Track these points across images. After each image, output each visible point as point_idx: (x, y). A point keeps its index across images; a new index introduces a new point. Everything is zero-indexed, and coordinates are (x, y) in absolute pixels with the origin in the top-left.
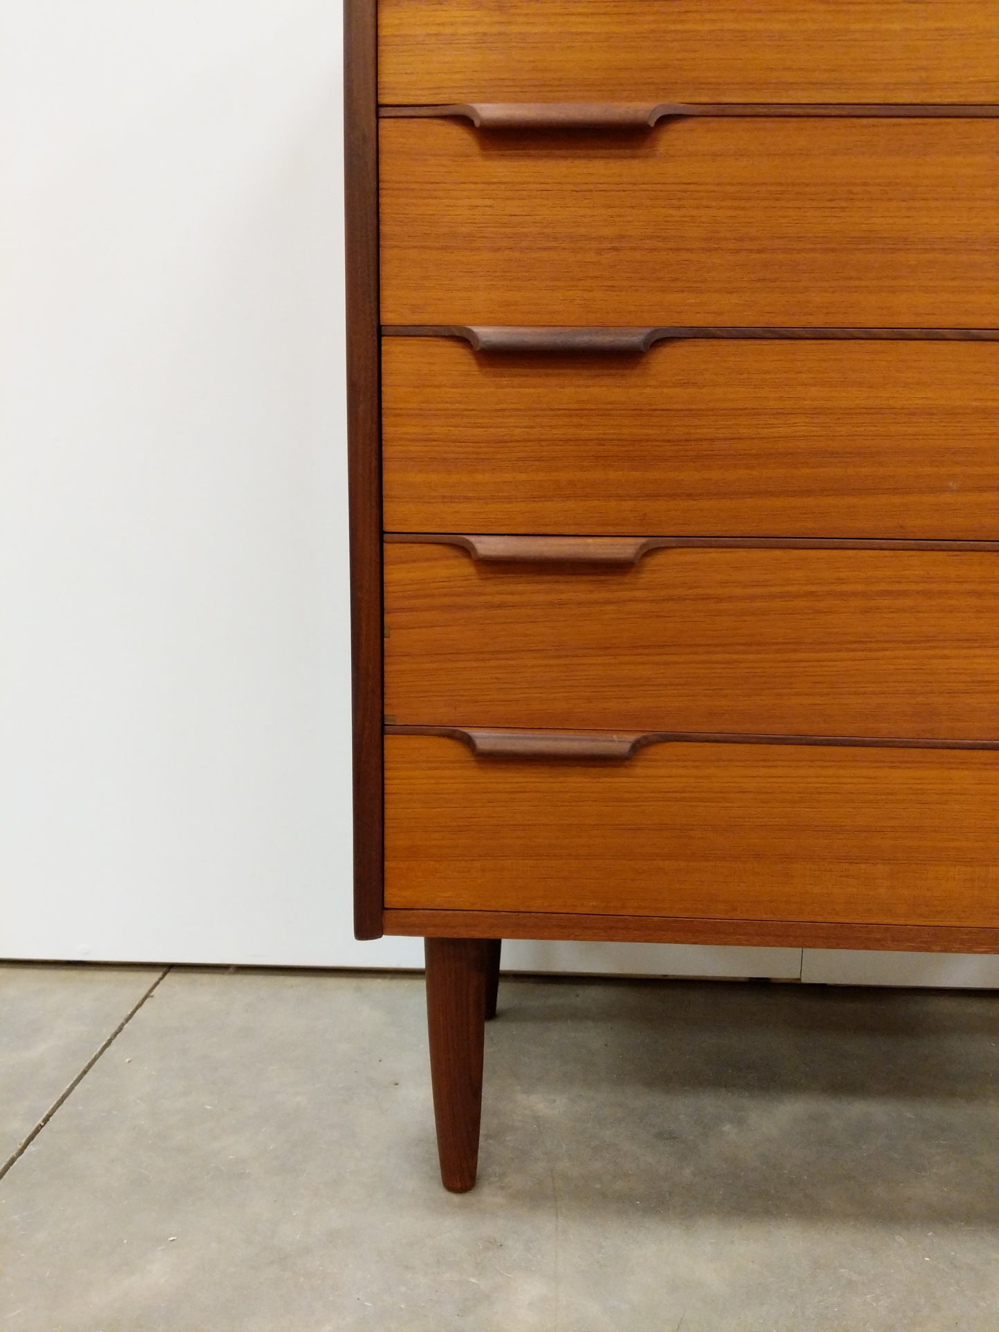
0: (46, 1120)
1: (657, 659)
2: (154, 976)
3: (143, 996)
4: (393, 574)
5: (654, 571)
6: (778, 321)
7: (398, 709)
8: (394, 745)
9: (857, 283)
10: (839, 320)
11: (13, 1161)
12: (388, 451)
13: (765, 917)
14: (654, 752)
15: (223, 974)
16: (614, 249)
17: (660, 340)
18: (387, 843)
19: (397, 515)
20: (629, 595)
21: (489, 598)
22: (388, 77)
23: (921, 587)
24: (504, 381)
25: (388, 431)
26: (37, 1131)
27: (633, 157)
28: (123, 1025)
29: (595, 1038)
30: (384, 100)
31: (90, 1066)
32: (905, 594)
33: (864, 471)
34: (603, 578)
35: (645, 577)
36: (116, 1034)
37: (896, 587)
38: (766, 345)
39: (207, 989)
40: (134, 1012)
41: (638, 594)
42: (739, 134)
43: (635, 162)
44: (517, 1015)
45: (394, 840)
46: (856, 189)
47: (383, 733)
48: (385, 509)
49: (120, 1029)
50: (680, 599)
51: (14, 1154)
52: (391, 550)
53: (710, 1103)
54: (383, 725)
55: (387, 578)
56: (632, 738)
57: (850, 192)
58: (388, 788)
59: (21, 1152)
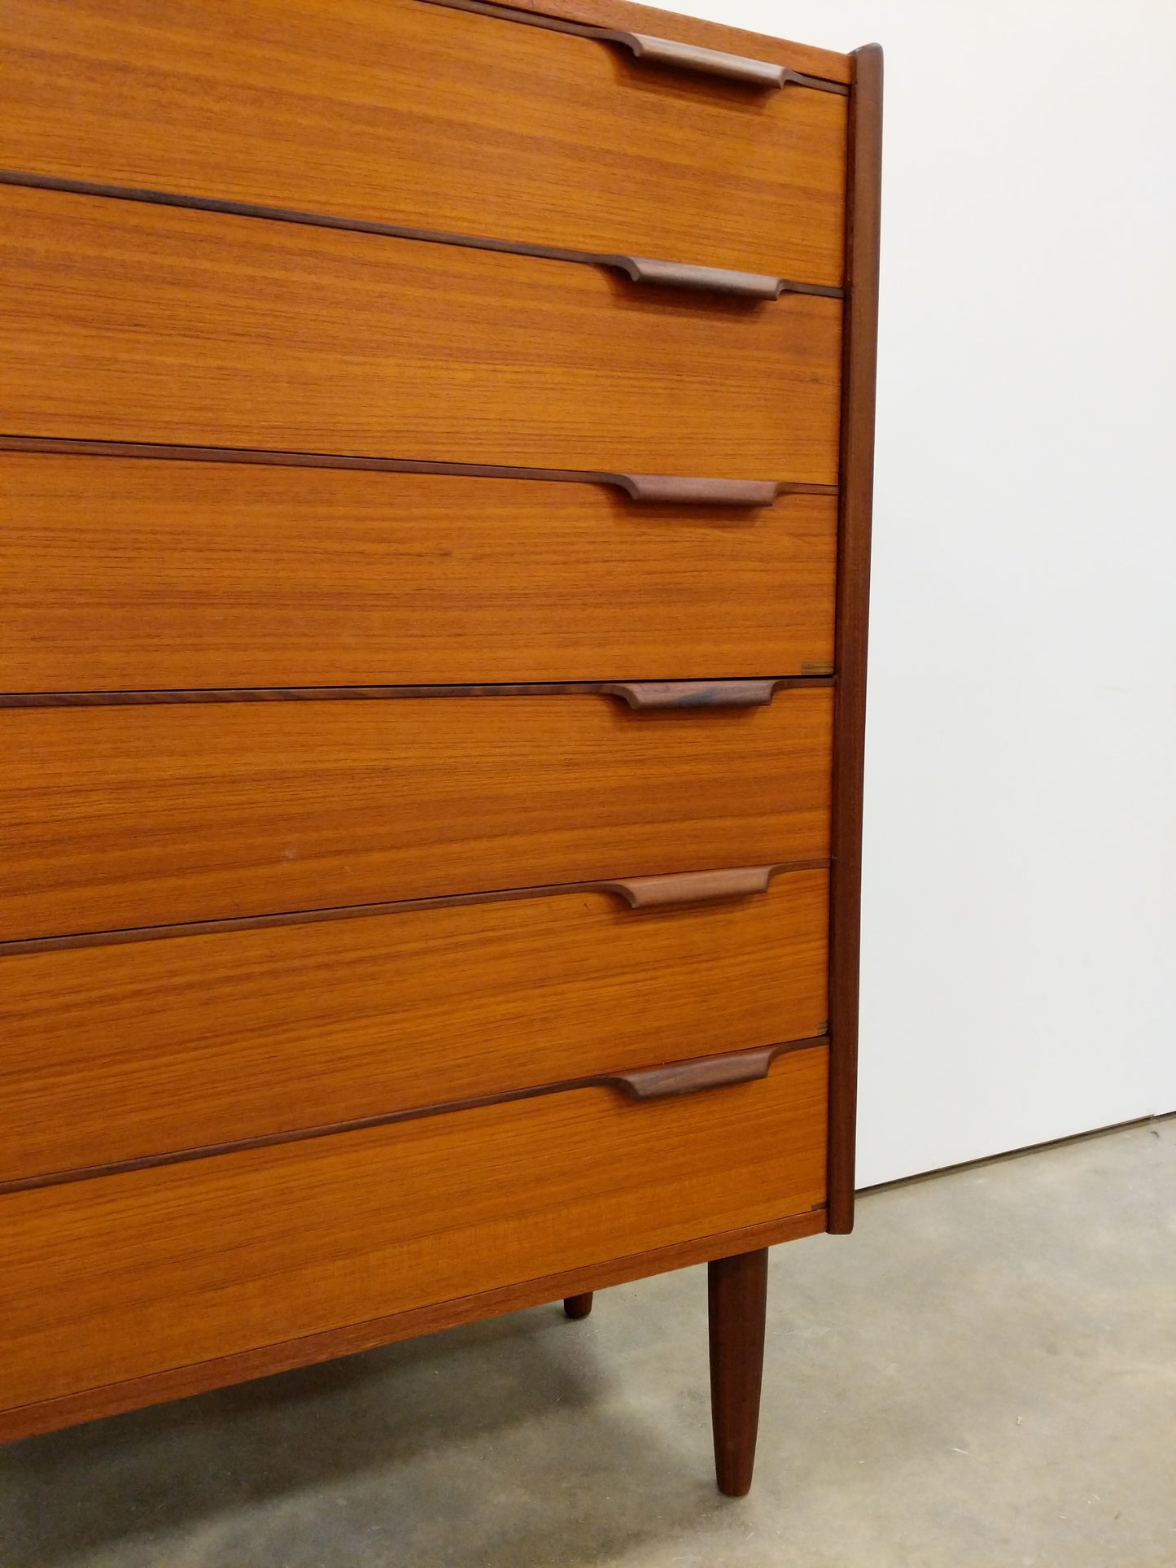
9: (156, 641)
10: (137, 682)
13: (118, 1378)
23: (265, 967)
32: (247, 977)
33: (187, 847)
37: (238, 971)
46: (143, 538)
57: (137, 541)
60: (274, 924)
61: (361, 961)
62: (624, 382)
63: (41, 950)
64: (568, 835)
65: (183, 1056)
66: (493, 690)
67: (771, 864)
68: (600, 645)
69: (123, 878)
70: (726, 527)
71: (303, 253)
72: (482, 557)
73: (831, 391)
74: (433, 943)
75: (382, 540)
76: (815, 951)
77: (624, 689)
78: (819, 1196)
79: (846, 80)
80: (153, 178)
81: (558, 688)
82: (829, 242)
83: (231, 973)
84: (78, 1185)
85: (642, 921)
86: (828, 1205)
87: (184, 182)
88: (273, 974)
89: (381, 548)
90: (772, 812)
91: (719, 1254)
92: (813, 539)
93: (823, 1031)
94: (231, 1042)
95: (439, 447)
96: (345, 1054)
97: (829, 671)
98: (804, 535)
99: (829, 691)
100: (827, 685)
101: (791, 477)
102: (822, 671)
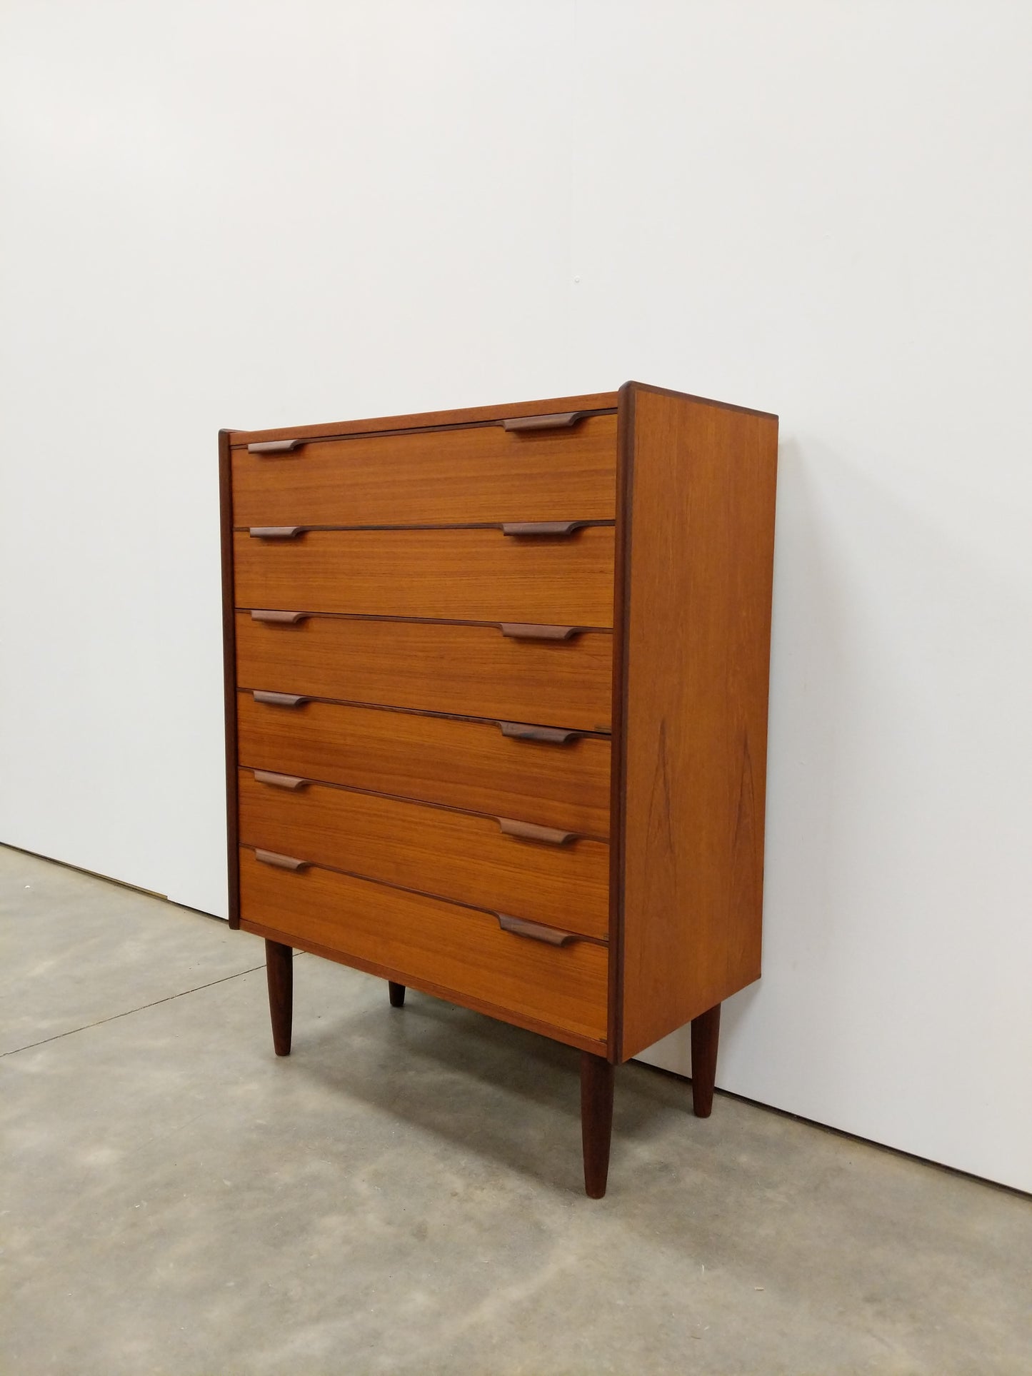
0: (193, 990)
1: (310, 830)
4: (241, 782)
5: (310, 793)
7: (243, 837)
8: (245, 851)
11: (166, 1000)
13: (345, 952)
14: (312, 871)
16: (295, 665)
18: (241, 891)
20: (301, 801)
22: (238, 598)
24: (265, 712)
26: (185, 993)
27: (297, 631)
30: (236, 607)
31: (230, 977)
35: (308, 794)
36: (256, 969)
41: (303, 802)
47: (238, 845)
48: (239, 756)
50: (328, 808)
51: (170, 997)
52: (240, 773)
54: (238, 843)
55: (239, 784)
56: (300, 862)
58: (241, 869)
65: (363, 839)
67: (567, 831)
72: (454, 659)
73: (612, 577)
74: (434, 823)
76: (603, 890)
78: (605, 1035)
79: (617, 405)
82: (612, 496)
84: (336, 874)
86: (607, 1043)
90: (579, 804)
93: (607, 938)
97: (610, 732)
98: (597, 655)
99: (609, 743)
100: (608, 740)
101: (589, 624)
102: (606, 731)
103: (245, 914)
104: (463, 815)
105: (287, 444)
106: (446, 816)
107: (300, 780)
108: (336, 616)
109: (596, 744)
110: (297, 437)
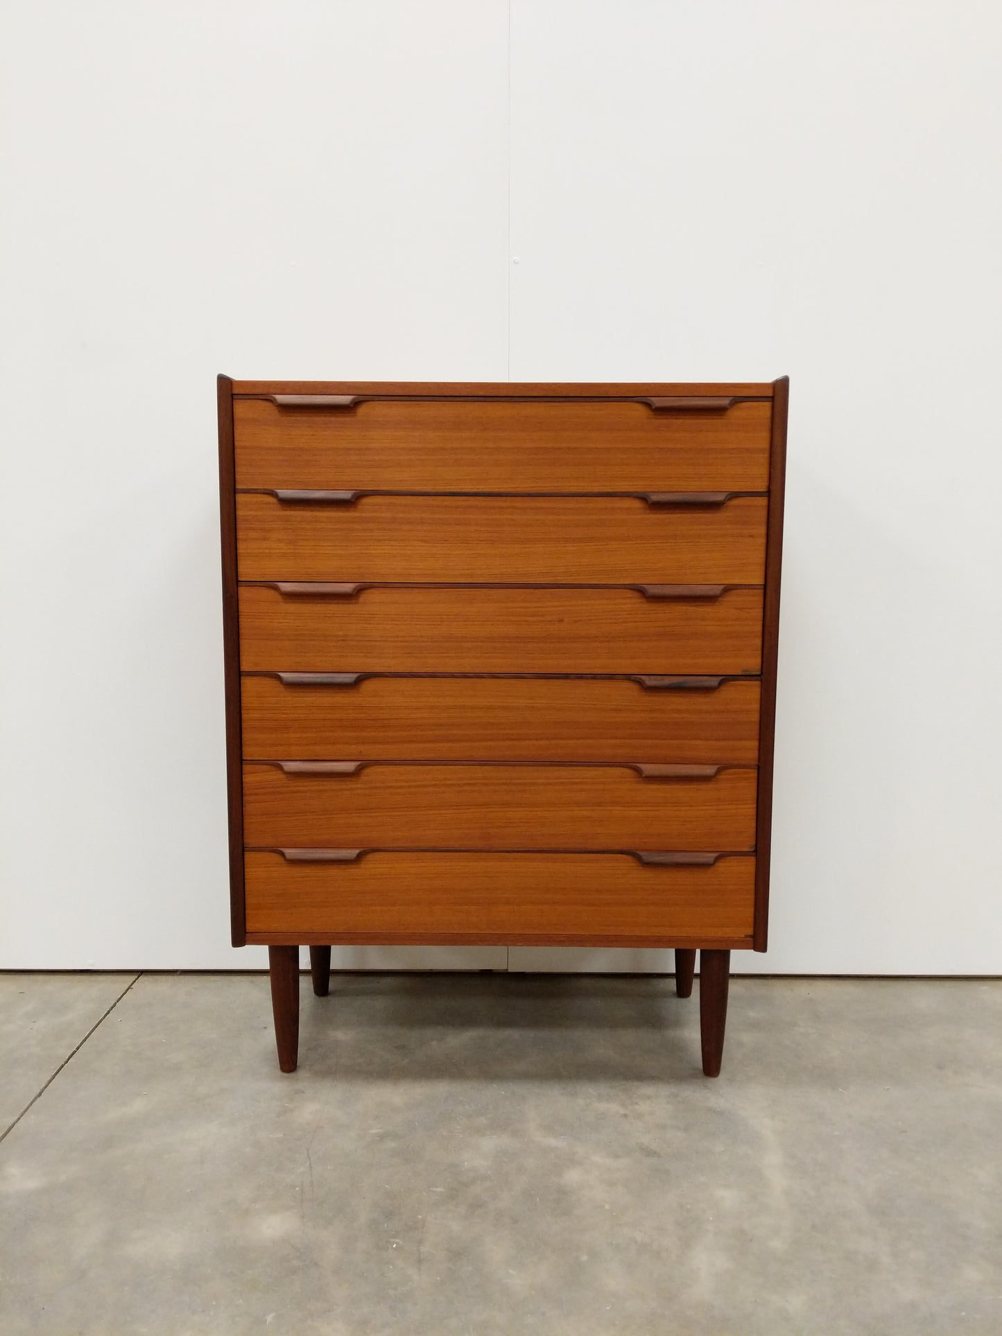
0: (78, 1048)
1: (368, 814)
2: (133, 978)
3: (127, 988)
4: (247, 779)
5: (366, 776)
6: (415, 670)
7: (250, 840)
8: (249, 857)
9: (446, 655)
10: (441, 670)
11: (62, 1066)
12: (244, 725)
13: (423, 931)
14: (371, 857)
15: (174, 975)
16: (343, 640)
17: (364, 677)
18: (247, 902)
19: (249, 752)
20: (355, 786)
21: (291, 789)
22: (241, 569)
23: (482, 781)
24: (296, 694)
25: (244, 716)
26: (73, 1054)
27: (350, 603)
28: (116, 1003)
29: (379, 1004)
30: (240, 579)
31: (98, 1024)
32: (474, 784)
33: (455, 732)
34: (343, 779)
35: (363, 778)
36: (112, 1008)
37: (471, 782)
38: (410, 680)
39: (164, 983)
40: (122, 996)
41: (359, 786)
42: (395, 596)
43: (351, 606)
44: (340, 993)
45: (250, 900)
46: (445, 617)
47: (243, 851)
48: (243, 749)
49: (115, 1005)
50: (379, 788)
51: (63, 1063)
52: (246, 768)
53: (429, 1032)
54: (243, 848)
55: (244, 780)
56: (357, 851)
57: (441, 618)
58: (247, 877)
59: (67, 1062)
60: (486, 765)
61: (520, 784)
62: (649, 545)
63: (391, 765)
64: (612, 741)
65: (451, 811)
66: (580, 677)
67: (716, 764)
68: (632, 658)
69: (431, 742)
70: (700, 606)
71: (508, 507)
72: (576, 622)
73: (762, 541)
74: (550, 781)
75: (533, 616)
76: (750, 809)
77: (641, 679)
78: (750, 931)
79: (771, 395)
80: (449, 487)
81: (611, 677)
82: (763, 471)
83: (468, 782)
84: (409, 854)
85: (652, 783)
86: (754, 936)
87: (463, 487)
88: (484, 784)
89: (534, 619)
90: (723, 740)
91: (681, 947)
92: (748, 610)
93: (753, 849)
94: (469, 809)
95: (560, 578)
96: (512, 821)
97: (759, 673)
98: (744, 608)
99: (758, 683)
100: (757, 680)
101: (736, 581)
102: (754, 673)
103: (250, 926)
104: (584, 768)
105: (345, 399)
106: (565, 773)
107: (359, 763)
108: (409, 585)
109: (741, 685)
110: (356, 392)
